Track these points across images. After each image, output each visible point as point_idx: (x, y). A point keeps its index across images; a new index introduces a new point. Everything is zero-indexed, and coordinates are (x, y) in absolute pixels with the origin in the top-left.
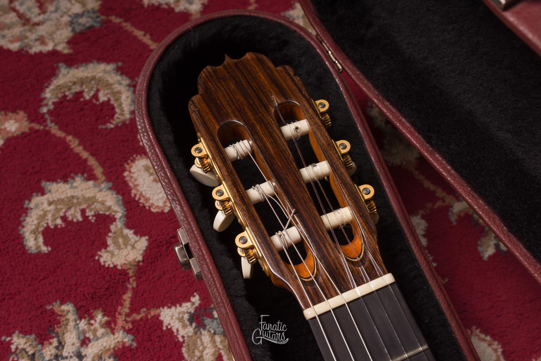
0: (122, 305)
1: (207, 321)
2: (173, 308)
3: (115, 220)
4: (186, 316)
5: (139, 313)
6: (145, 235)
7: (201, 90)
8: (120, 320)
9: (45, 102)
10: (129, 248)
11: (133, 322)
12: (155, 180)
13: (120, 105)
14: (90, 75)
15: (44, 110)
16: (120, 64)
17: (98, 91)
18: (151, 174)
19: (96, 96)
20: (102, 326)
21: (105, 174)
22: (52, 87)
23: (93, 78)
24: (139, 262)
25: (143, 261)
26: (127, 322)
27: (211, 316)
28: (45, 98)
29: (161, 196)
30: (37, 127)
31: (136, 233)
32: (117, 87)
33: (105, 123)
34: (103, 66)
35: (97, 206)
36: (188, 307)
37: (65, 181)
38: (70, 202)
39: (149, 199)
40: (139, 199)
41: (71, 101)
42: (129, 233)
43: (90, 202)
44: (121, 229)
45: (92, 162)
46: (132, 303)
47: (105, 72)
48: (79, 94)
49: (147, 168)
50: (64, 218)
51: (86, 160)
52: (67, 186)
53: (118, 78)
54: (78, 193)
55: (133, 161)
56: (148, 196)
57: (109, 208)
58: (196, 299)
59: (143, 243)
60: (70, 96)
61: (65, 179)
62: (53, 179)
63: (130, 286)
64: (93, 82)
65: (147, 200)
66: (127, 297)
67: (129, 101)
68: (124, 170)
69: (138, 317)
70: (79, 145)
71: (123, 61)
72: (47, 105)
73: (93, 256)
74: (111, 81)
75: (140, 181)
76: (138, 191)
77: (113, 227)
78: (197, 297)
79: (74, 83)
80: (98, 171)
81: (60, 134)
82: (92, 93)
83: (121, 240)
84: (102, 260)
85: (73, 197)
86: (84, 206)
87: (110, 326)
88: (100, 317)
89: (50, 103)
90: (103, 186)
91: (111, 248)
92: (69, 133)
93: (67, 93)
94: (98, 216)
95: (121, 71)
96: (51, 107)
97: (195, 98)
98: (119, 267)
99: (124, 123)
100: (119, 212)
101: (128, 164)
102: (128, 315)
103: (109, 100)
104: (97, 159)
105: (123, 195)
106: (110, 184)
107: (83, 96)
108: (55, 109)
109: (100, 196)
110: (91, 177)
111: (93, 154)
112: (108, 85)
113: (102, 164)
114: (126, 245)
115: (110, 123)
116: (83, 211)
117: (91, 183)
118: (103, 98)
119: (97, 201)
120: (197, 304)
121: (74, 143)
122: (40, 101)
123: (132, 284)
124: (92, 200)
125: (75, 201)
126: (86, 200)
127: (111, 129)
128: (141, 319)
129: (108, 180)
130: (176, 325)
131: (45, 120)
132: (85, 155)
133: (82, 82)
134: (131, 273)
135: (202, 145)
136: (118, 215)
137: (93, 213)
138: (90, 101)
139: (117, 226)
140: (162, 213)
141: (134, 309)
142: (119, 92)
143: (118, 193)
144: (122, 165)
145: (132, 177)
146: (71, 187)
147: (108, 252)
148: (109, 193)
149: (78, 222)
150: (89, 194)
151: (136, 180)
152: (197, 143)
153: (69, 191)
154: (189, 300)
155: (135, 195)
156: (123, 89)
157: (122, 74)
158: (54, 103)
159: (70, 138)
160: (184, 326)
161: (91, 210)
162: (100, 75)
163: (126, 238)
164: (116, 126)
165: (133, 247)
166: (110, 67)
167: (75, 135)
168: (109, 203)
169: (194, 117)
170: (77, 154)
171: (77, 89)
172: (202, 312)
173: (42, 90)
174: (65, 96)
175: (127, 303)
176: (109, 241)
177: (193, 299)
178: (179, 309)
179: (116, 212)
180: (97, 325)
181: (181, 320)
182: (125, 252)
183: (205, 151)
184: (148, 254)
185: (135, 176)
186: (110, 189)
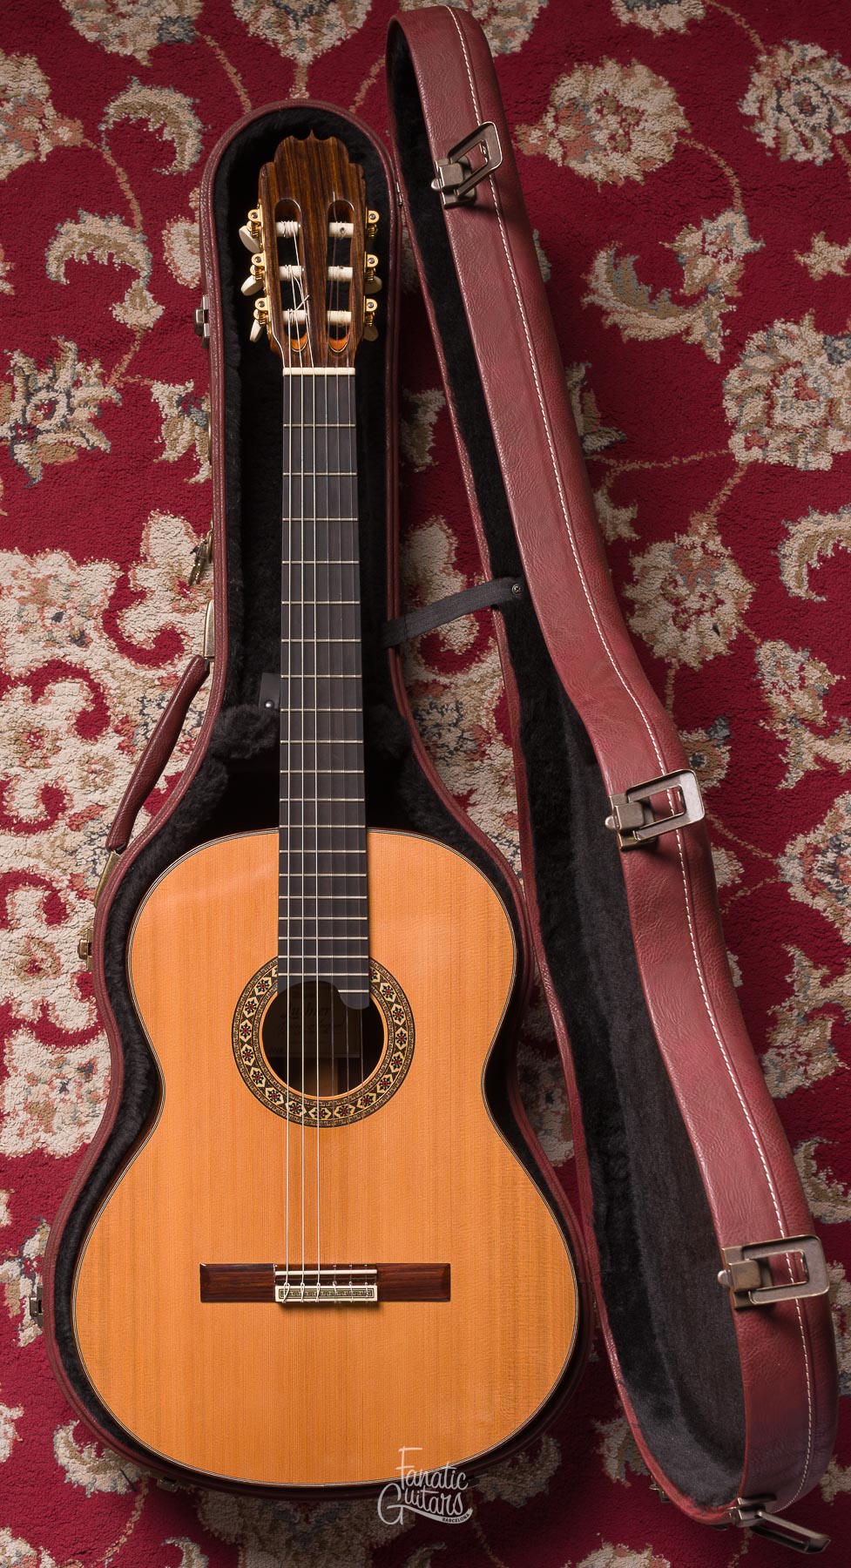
0: (120, 364)
1: (194, 410)
2: (166, 386)
3: (139, 277)
4: (176, 398)
5: (134, 378)
6: (163, 304)
7: (276, 159)
8: (114, 378)
9: (106, 118)
10: (144, 310)
11: (125, 384)
12: (191, 251)
13: (183, 151)
14: (162, 103)
15: (103, 127)
16: (198, 101)
17: (165, 125)
18: (190, 243)
19: (160, 131)
20: (96, 376)
21: (143, 224)
22: (117, 103)
23: (164, 108)
24: (149, 328)
25: (153, 329)
26: (120, 381)
27: (199, 407)
28: (107, 114)
29: (191, 269)
30: (90, 145)
31: (154, 298)
32: (186, 129)
33: (160, 167)
34: (178, 97)
35: (126, 256)
36: (179, 390)
37: (102, 217)
38: (100, 241)
39: (179, 268)
40: (169, 264)
41: (132, 126)
42: (149, 296)
43: (120, 249)
44: (142, 288)
45: (135, 206)
46: (129, 365)
47: (179, 105)
48: (143, 122)
49: (188, 234)
50: (90, 256)
51: (129, 202)
52: (103, 223)
53: (191, 117)
54: (111, 234)
55: (176, 221)
56: (179, 264)
57: (138, 262)
58: (190, 385)
59: (159, 311)
60: (134, 121)
61: (103, 214)
62: (91, 211)
63: (133, 349)
64: (162, 113)
65: (177, 268)
66: (127, 358)
67: (194, 149)
68: (164, 228)
69: (132, 381)
70: (127, 182)
71: (202, 98)
72: (106, 122)
73: (108, 305)
74: (182, 119)
75: (176, 246)
76: (171, 255)
77: (134, 284)
78: (192, 384)
79: (143, 107)
80: (138, 218)
81: (111, 162)
82: (158, 126)
83: (138, 300)
84: (114, 313)
85: (105, 236)
86: (113, 251)
87: (104, 378)
88: (96, 367)
89: (111, 122)
90: (138, 236)
91: (126, 304)
92: (121, 166)
93: (132, 116)
94: (123, 266)
95: (197, 110)
96: (111, 127)
97: (270, 165)
98: (128, 326)
99: (180, 173)
100: (145, 270)
101: (170, 222)
102: (123, 375)
103: (173, 141)
104: (140, 205)
105: (154, 254)
106: (146, 238)
107: (146, 126)
108: (114, 130)
109: (132, 247)
110: (129, 222)
111: (137, 198)
112: (178, 123)
113: (144, 213)
114: (142, 306)
115: (167, 169)
116: (111, 256)
117: (127, 228)
118: (167, 136)
119: (128, 252)
120: (189, 391)
121: (122, 177)
122: (101, 115)
123: (136, 347)
124: (122, 248)
125: (106, 242)
126: (118, 245)
127: (165, 176)
128: (134, 384)
129: (145, 232)
130: (163, 402)
131: (100, 140)
132: (130, 195)
133: (151, 108)
134: (138, 336)
135: (259, 212)
136: (144, 274)
137: (119, 261)
138: (152, 135)
139: (139, 284)
140: (187, 288)
141: (130, 371)
142: (186, 135)
143: (150, 250)
144: (163, 221)
145: (169, 238)
146: (105, 226)
147: (123, 307)
148: (141, 245)
149: (103, 265)
150: (122, 240)
151: (172, 243)
152: (255, 208)
153: (102, 229)
154: (184, 384)
155: (167, 259)
156: (191, 132)
157: (195, 115)
158: (115, 122)
159: (120, 170)
160: (171, 406)
161: (118, 258)
162: (172, 106)
163: (144, 299)
164: (171, 175)
165: (148, 311)
166: (187, 101)
167: (127, 169)
168: (138, 257)
169: (262, 182)
170: (122, 192)
171: (143, 114)
172: (192, 399)
173: (107, 103)
174: (128, 119)
175: (125, 364)
176: (127, 297)
177: (187, 384)
178: (171, 388)
179: (143, 269)
180: (92, 373)
181: (170, 399)
182: (139, 313)
183: (260, 219)
184: (160, 322)
185: (173, 237)
186: (144, 242)
